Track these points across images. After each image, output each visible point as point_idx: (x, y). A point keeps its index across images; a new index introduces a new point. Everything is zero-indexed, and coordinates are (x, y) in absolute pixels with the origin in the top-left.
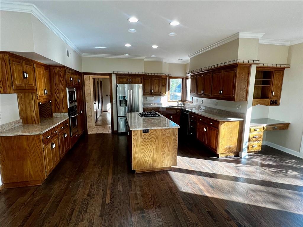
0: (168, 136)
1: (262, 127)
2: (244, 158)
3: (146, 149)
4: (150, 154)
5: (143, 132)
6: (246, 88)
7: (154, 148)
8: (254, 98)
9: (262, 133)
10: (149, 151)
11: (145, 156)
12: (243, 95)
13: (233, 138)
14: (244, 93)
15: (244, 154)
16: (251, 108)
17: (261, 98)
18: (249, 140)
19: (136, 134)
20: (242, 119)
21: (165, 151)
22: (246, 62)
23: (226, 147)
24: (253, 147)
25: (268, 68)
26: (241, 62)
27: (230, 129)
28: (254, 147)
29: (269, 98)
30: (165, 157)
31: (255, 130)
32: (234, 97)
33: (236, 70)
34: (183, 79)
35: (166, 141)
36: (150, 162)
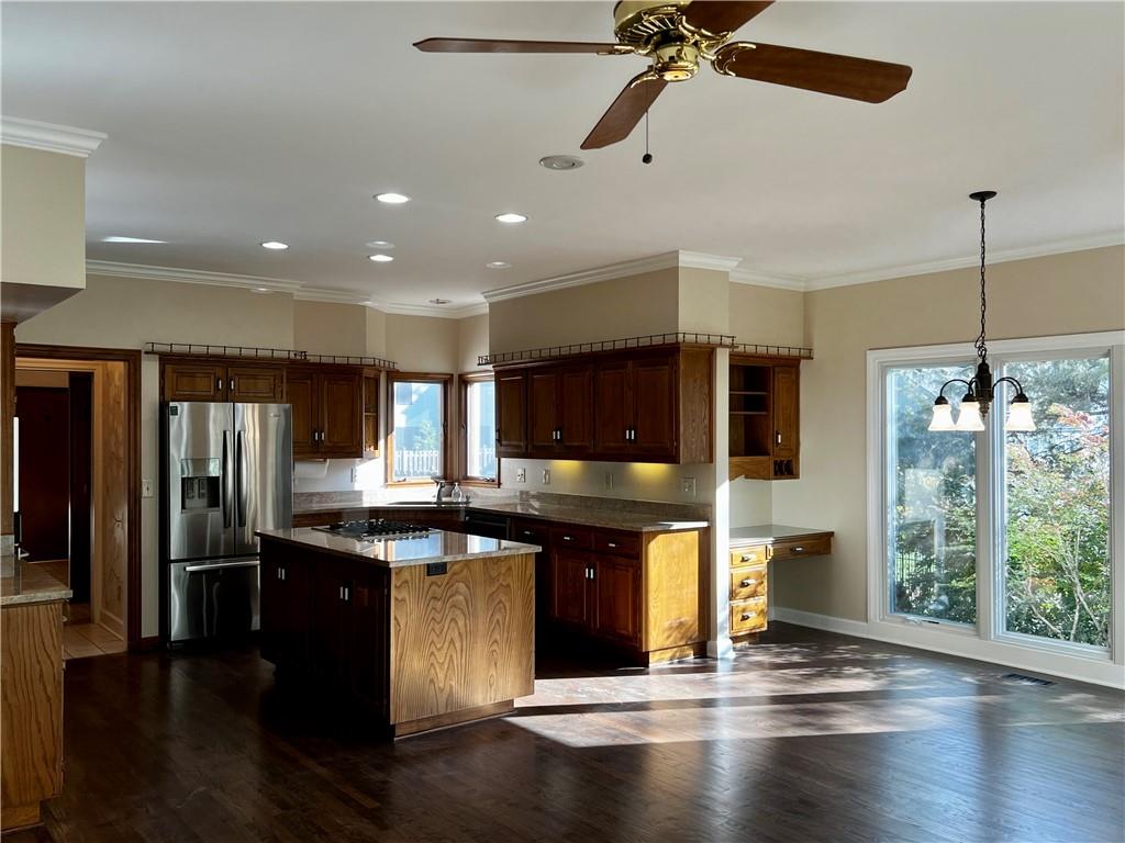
0: (504, 583)
1: (762, 549)
2: (722, 659)
3: (438, 636)
4: (451, 656)
5: (428, 575)
6: (707, 421)
7: (463, 630)
8: (731, 454)
9: (763, 568)
10: (447, 644)
11: (432, 664)
12: (702, 441)
13: (685, 591)
14: (704, 437)
15: (723, 644)
16: (727, 484)
17: (747, 454)
18: (732, 595)
19: (406, 582)
20: (705, 524)
21: (496, 641)
22: (703, 339)
23: (666, 624)
24: (744, 618)
25: (755, 356)
26: (690, 338)
27: (674, 557)
28: (748, 617)
29: (769, 455)
30: (496, 664)
31: (743, 560)
32: (677, 448)
33: (677, 364)
34: (446, 381)
35: (500, 602)
36: (451, 687)
